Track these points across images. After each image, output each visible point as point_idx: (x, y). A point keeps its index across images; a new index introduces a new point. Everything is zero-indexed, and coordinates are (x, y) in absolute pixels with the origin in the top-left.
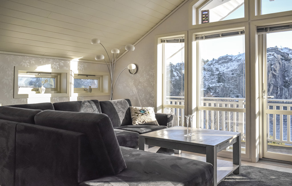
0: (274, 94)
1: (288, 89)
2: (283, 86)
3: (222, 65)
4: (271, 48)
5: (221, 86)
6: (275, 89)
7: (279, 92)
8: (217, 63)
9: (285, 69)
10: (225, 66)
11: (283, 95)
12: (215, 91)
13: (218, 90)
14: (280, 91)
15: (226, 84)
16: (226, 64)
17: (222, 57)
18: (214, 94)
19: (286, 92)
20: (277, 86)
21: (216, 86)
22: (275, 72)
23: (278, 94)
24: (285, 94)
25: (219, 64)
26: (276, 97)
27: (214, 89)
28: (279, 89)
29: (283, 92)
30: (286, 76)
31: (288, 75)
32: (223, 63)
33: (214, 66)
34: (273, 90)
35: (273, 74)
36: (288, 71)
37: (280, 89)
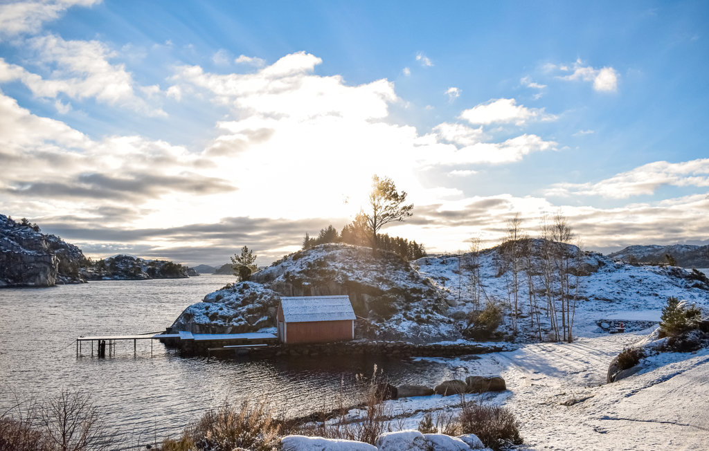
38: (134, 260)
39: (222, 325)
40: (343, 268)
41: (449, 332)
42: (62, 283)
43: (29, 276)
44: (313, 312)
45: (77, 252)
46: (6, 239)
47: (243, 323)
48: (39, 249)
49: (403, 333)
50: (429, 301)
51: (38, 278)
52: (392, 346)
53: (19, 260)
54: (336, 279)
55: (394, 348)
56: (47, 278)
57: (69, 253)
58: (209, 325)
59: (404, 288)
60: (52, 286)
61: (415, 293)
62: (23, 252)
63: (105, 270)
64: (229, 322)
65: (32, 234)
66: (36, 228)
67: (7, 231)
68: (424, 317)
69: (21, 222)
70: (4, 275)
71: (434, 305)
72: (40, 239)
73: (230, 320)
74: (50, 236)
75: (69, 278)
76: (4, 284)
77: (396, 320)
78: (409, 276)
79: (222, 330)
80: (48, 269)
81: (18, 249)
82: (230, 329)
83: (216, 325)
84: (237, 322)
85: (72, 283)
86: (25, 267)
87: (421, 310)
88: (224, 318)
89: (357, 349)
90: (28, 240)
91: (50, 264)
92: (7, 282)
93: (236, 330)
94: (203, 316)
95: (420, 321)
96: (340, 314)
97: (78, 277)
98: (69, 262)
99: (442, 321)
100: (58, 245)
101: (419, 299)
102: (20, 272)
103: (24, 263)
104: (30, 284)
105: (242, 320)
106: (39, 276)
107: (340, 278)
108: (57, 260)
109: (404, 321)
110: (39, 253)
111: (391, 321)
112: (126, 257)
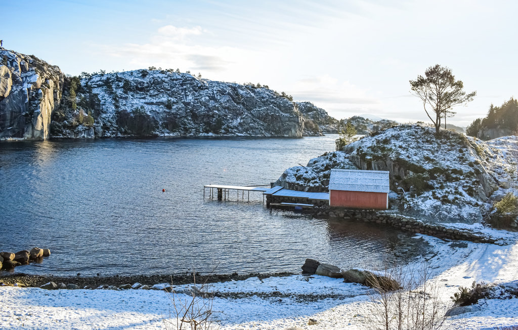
38: (364, 119)
39: (302, 185)
40: (400, 147)
41: (471, 215)
42: (306, 136)
43: (285, 130)
44: (354, 183)
45: (324, 114)
46: (271, 106)
47: (317, 185)
48: (291, 112)
49: (423, 210)
50: (467, 182)
51: (290, 132)
52: (406, 220)
53: (279, 120)
54: (391, 156)
55: (407, 223)
56: (296, 132)
57: (319, 115)
58: (294, 184)
59: (446, 168)
60: (300, 138)
61: (456, 174)
62: (282, 115)
63: (342, 126)
64: (308, 183)
65: (287, 102)
66: (291, 99)
67: (272, 100)
68: (451, 197)
69: (281, 95)
70: (270, 130)
71: (469, 186)
72: (292, 106)
73: (309, 181)
74: (307, 103)
75: (312, 132)
76: (269, 135)
77: (424, 197)
78: (458, 157)
79: (301, 189)
80: (297, 126)
81: (278, 112)
82: (307, 189)
83: (298, 184)
84: (313, 183)
85: (314, 136)
86: (283, 125)
87: (451, 191)
88: (305, 179)
89: (380, 218)
90: (284, 106)
91: (298, 123)
92: (271, 134)
93: (311, 190)
94: (293, 176)
95: (445, 200)
96: (377, 186)
97: (318, 131)
98: (319, 120)
99: (469, 203)
100: (312, 109)
101: (457, 179)
102: (279, 128)
103: (282, 122)
104: (286, 135)
105: (317, 182)
106: (291, 131)
107: (393, 156)
108: (303, 120)
109: (430, 199)
110: (291, 115)
111: (420, 198)
112: (359, 118)
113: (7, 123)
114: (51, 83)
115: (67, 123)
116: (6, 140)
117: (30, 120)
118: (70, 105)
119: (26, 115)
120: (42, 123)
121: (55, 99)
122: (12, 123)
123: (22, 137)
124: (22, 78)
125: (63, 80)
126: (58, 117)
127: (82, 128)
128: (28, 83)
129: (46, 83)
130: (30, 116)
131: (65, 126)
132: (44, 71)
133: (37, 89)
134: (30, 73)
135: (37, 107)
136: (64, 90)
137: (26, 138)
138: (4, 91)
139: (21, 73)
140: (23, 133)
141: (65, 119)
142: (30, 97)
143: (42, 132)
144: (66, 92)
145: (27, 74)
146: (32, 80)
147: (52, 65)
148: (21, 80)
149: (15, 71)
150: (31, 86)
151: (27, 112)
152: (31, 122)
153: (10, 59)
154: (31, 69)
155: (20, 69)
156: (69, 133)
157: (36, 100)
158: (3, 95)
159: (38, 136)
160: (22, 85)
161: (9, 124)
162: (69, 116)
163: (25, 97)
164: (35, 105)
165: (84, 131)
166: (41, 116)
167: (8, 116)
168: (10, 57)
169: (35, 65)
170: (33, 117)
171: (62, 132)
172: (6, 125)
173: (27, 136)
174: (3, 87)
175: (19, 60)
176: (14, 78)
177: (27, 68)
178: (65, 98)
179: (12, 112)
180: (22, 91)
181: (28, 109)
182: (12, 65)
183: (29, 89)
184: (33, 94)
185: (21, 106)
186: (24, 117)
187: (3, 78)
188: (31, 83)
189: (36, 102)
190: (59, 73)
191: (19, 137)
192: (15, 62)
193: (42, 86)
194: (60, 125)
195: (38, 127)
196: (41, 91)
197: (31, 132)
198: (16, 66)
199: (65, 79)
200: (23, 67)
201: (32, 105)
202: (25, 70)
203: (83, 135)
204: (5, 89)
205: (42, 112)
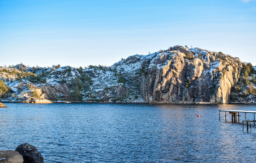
0: (174, 95)
1: (188, 89)
2: (184, 85)
3: (129, 65)
4: (176, 47)
5: (120, 86)
6: (175, 89)
7: (179, 93)
8: (125, 63)
9: (187, 68)
10: (131, 66)
11: (184, 96)
12: (113, 92)
13: (116, 91)
14: (180, 91)
15: (127, 84)
16: (133, 65)
17: (131, 57)
18: (111, 95)
19: (187, 92)
20: (178, 85)
21: (114, 86)
22: (176, 71)
23: (178, 95)
24: (185, 94)
25: (126, 64)
26: (176, 97)
27: (112, 90)
28: (179, 89)
29: (184, 92)
30: (188, 75)
31: (190, 74)
32: (130, 63)
33: (121, 66)
34: (173, 89)
35: (173, 73)
36: (190, 70)
37: (181, 88)
113: (199, 93)
114: (230, 68)
115: (241, 93)
116: (199, 103)
117: (214, 91)
118: (244, 81)
119: (211, 88)
120: (222, 93)
121: (234, 78)
122: (203, 93)
123: (209, 101)
124: (210, 66)
125: (241, 66)
126: (235, 89)
127: (251, 97)
128: (213, 68)
129: (226, 68)
130: (213, 88)
131: (240, 96)
132: (226, 61)
133: (219, 72)
134: (216, 62)
135: (218, 82)
136: (241, 72)
137: (211, 102)
138: (197, 73)
139: (210, 62)
140: (209, 99)
141: (240, 91)
142: (214, 77)
143: (222, 98)
144: (242, 73)
145: (213, 63)
146: (216, 66)
147: (234, 57)
148: (209, 67)
149: (206, 61)
150: (215, 70)
151: (212, 86)
152: (214, 92)
153: (203, 55)
154: (216, 60)
155: (209, 60)
156: (242, 100)
157: (218, 78)
158: (197, 76)
159: (219, 101)
160: (209, 70)
161: (201, 94)
162: (243, 89)
163: (210, 77)
164: (217, 82)
165: (253, 98)
166: (220, 88)
167: (200, 88)
168: (204, 54)
169: (219, 57)
170: (215, 89)
171: (237, 99)
172: (199, 94)
173: (212, 101)
174: (197, 71)
175: (209, 55)
176: (205, 66)
177: (214, 59)
178: (241, 77)
179: (202, 86)
180: (209, 73)
181: (212, 84)
182: (204, 58)
183: (213, 72)
184: (215, 75)
185: (208, 82)
186: (210, 89)
187: (197, 66)
188: (215, 68)
189: (218, 79)
190: (238, 62)
191: (207, 102)
192: (206, 56)
193: (223, 70)
194: (236, 95)
195: (218, 95)
196: (221, 72)
197: (214, 98)
198: (207, 59)
199: (243, 65)
200: (211, 59)
201: (214, 82)
202: (213, 61)
203: (252, 101)
204: (198, 72)
205: (221, 86)
